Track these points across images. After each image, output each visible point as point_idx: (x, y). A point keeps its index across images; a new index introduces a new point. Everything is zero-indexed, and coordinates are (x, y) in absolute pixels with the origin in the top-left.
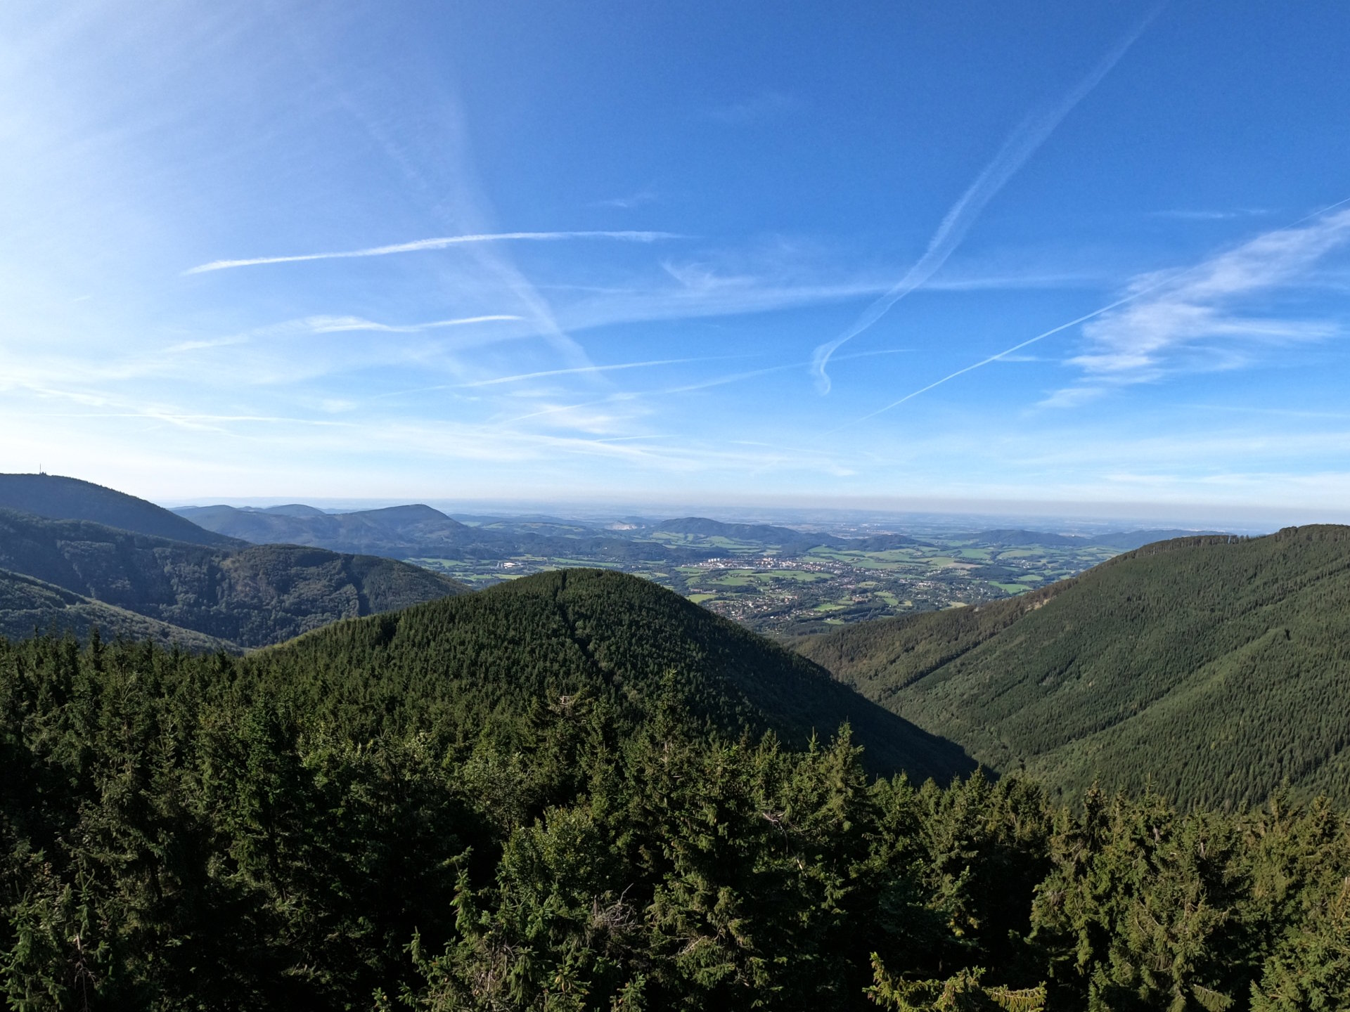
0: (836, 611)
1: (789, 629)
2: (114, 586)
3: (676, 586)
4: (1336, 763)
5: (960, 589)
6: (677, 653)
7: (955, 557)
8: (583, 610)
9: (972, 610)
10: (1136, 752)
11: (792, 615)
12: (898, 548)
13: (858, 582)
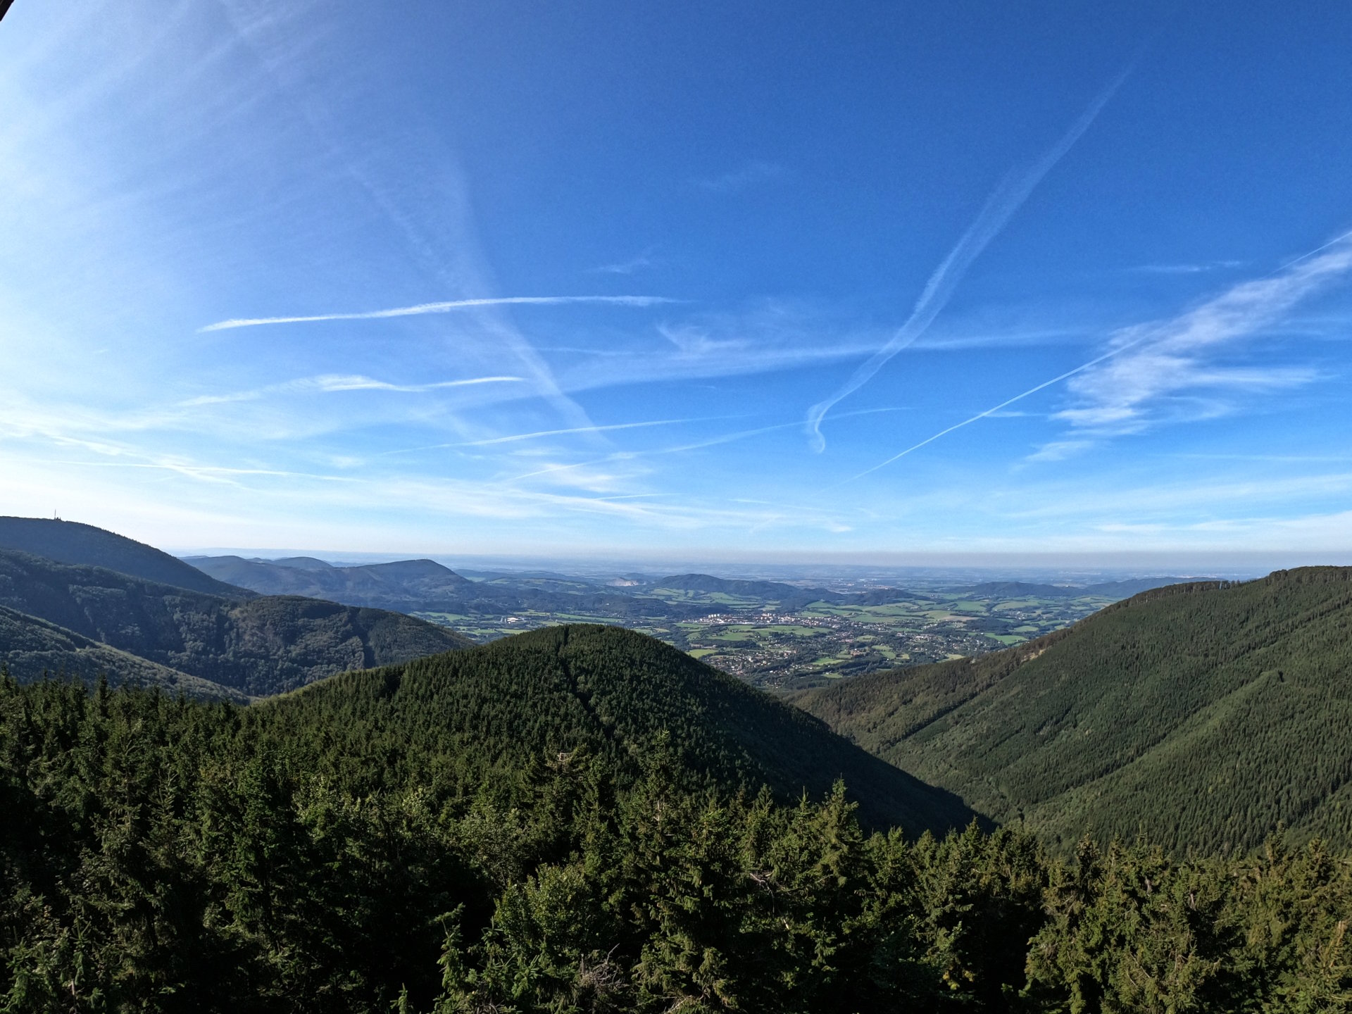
0: (834, 665)
1: (788, 683)
2: (123, 632)
3: (676, 641)
4: (1333, 802)
5: (957, 641)
6: (678, 707)
7: (951, 610)
8: (585, 665)
9: (968, 662)
10: (1134, 799)
11: (791, 669)
12: (894, 602)
13: (856, 636)
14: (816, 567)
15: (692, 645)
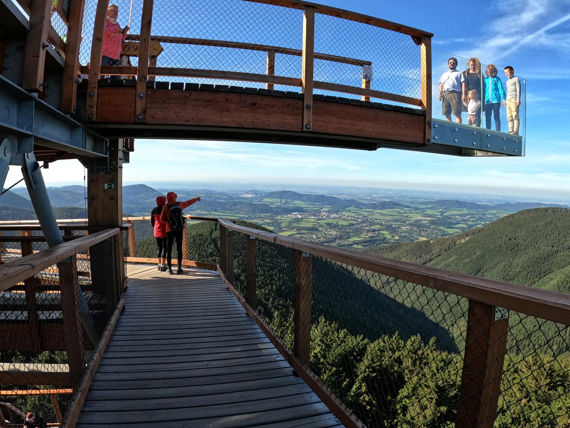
0: (359, 241)
3: (275, 227)
5: (424, 230)
7: (422, 213)
9: (429, 242)
11: (336, 243)
12: (392, 208)
13: (371, 226)
14: (351, 188)
15: (284, 229)
